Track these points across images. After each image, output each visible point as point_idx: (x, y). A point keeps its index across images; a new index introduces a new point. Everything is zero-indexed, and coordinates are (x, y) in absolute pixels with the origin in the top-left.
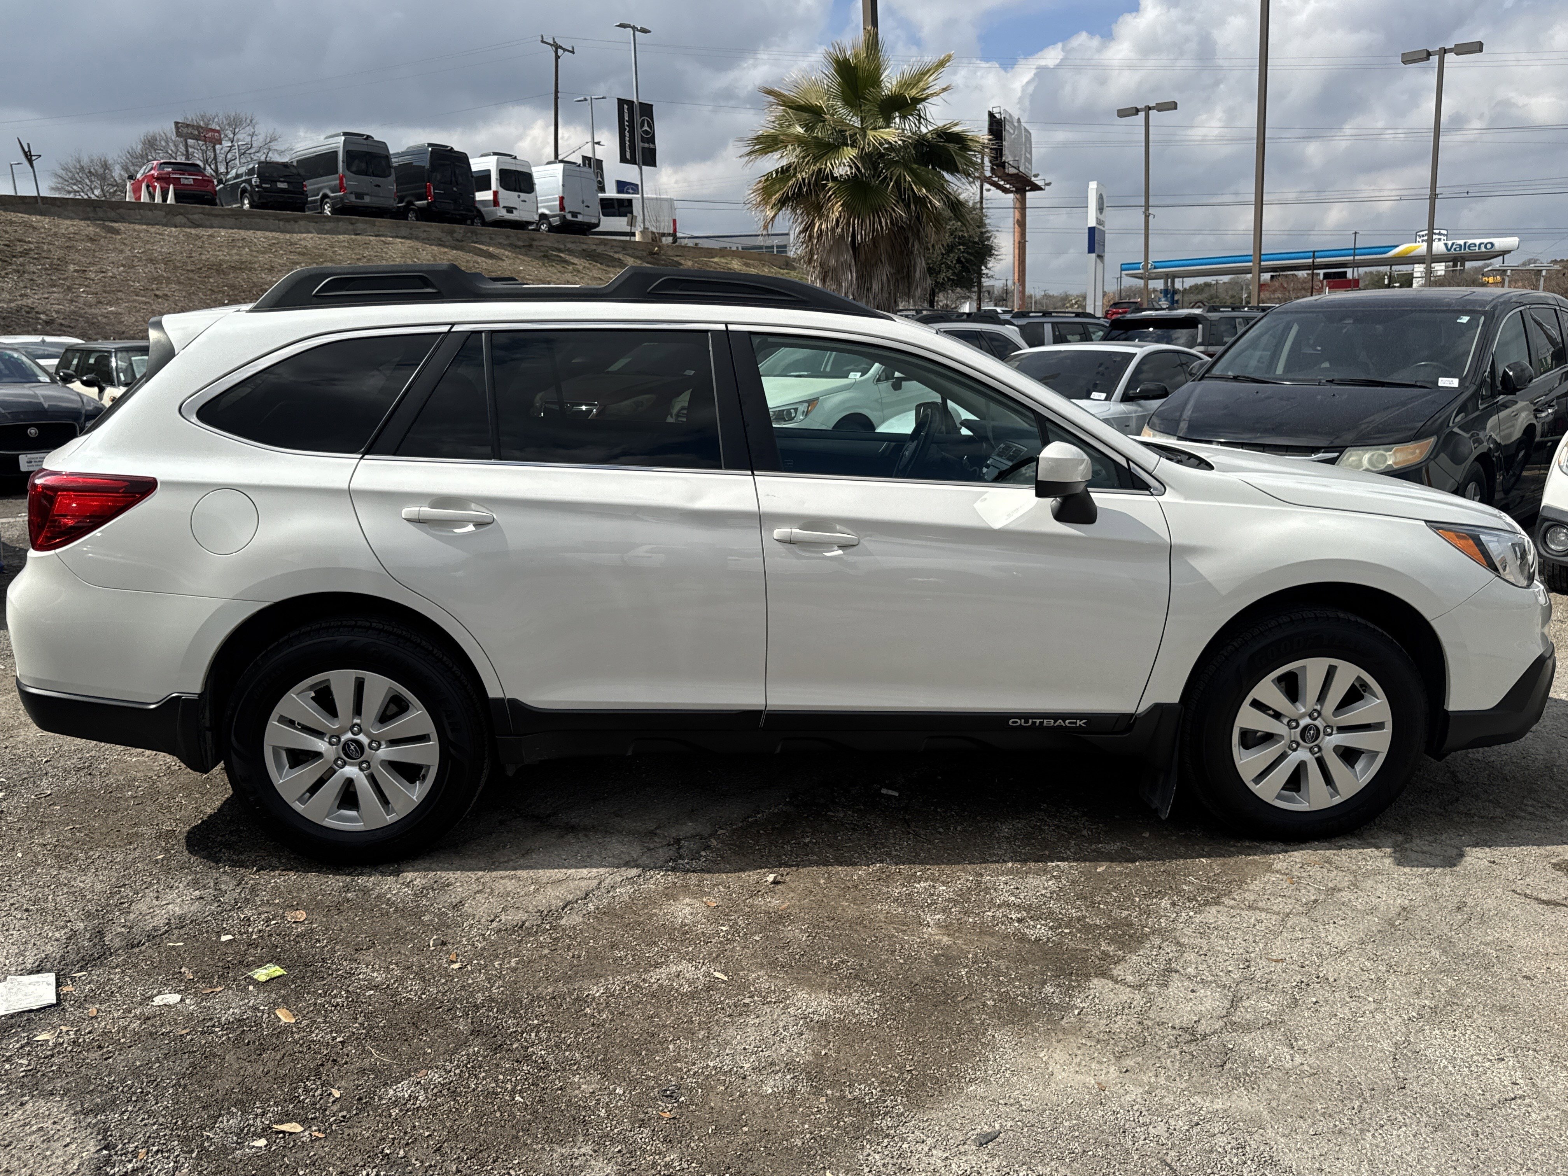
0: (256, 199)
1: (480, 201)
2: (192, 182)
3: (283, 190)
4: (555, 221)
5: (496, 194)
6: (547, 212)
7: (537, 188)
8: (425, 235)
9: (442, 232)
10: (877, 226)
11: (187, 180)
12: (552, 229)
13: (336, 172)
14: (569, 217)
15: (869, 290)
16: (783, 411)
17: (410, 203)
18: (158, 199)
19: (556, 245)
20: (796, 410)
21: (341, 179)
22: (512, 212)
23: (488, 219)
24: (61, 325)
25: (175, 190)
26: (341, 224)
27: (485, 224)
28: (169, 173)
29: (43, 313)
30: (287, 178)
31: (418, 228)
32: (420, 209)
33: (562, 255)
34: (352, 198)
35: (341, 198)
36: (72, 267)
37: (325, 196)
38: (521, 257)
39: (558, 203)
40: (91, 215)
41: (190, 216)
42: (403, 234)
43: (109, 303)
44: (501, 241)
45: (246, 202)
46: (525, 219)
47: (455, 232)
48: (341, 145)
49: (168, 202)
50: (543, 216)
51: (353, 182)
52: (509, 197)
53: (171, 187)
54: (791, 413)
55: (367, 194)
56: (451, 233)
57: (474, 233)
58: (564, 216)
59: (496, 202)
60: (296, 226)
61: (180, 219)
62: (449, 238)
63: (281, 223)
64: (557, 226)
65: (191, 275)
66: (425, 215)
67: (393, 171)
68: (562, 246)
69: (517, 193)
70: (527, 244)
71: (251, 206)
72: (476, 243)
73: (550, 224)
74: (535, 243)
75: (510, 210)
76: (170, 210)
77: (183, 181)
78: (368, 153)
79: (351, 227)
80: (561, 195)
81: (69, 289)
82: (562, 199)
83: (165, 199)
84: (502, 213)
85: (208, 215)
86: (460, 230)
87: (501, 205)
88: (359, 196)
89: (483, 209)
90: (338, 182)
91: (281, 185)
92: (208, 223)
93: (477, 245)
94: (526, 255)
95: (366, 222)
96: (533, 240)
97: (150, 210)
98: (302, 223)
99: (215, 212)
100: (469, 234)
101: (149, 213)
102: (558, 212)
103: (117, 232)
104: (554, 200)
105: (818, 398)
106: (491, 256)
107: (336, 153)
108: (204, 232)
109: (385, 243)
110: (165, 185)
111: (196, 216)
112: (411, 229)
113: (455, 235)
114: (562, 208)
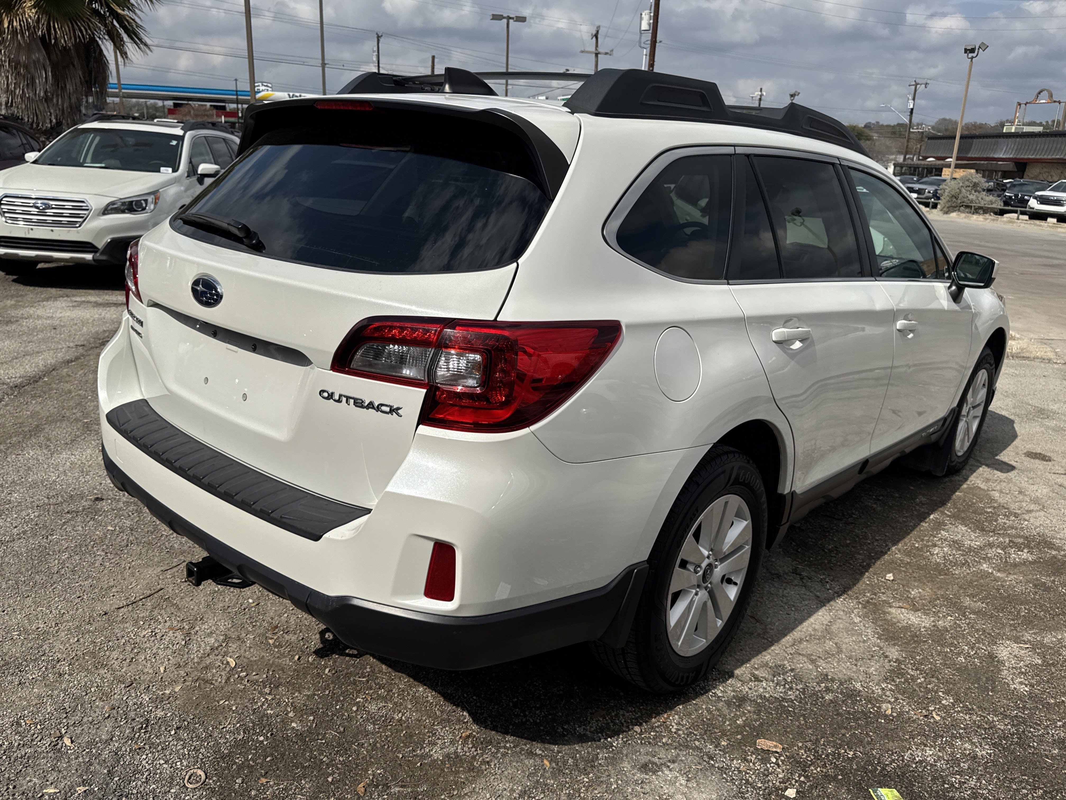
10: (78, 32)
15: (64, 88)
16: (132, 202)
20: (146, 201)
54: (142, 204)
105: (158, 190)
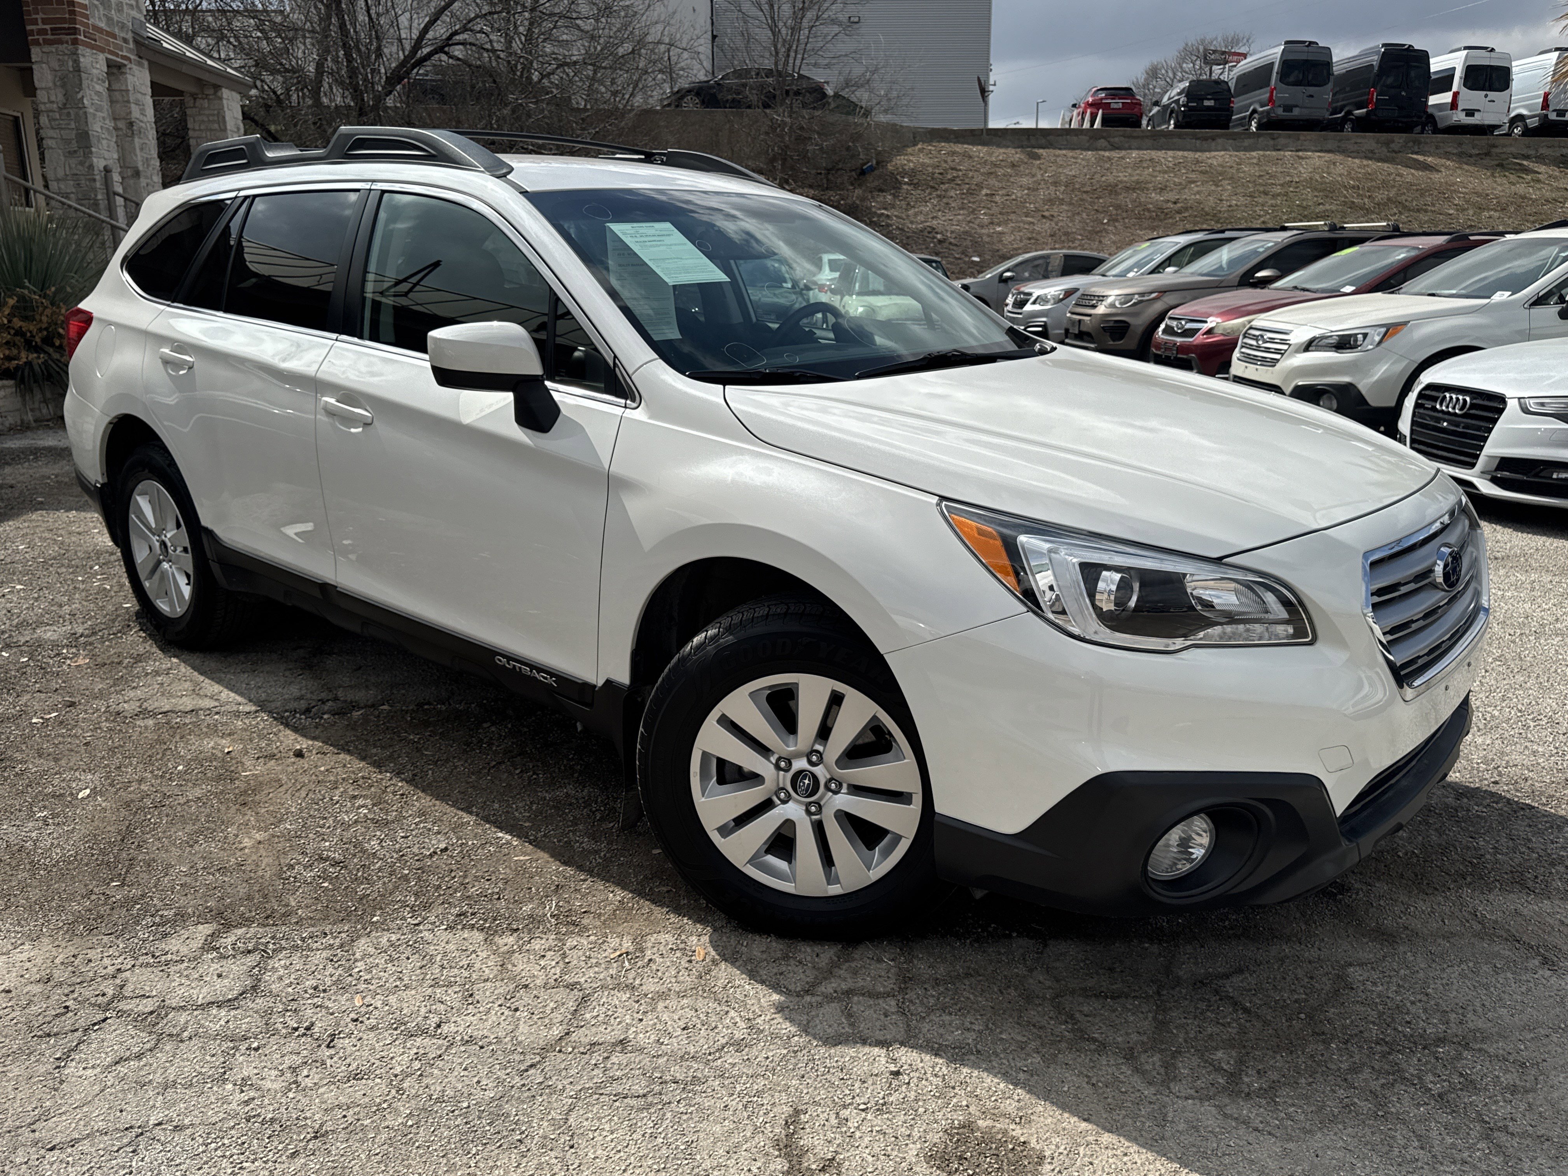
0: (1180, 119)
1: (1433, 106)
2: (1120, 105)
3: (1209, 108)
4: (1533, 123)
5: (1456, 95)
6: (1524, 112)
7: (1515, 84)
8: (1356, 147)
9: (1377, 143)
11: (1117, 104)
12: (1528, 132)
13: (1268, 85)
14: (1553, 116)
17: (1349, 113)
18: (1087, 125)
19: (1525, 151)
20: (1365, 335)
21: (1272, 93)
22: (1472, 115)
23: (1441, 125)
24: (950, 243)
25: (1103, 114)
26: (1261, 139)
27: (1436, 130)
28: (1102, 99)
29: (941, 233)
30: (1215, 96)
31: (1348, 140)
32: (1359, 118)
33: (1525, 163)
34: (1280, 111)
35: (1268, 112)
36: (984, 192)
37: (1255, 111)
38: (1465, 167)
39: (1541, 100)
40: (1025, 143)
41: (1112, 140)
42: (1329, 146)
43: (999, 225)
44: (1449, 150)
45: (1172, 122)
46: (1486, 123)
47: (1393, 142)
48: (1279, 56)
49: (1095, 127)
50: (1520, 118)
51: (1286, 94)
52: (1472, 98)
53: (1100, 112)
55: (1296, 106)
56: (1387, 144)
57: (1417, 142)
58: (1546, 116)
59: (1454, 105)
60: (1213, 144)
61: (1102, 142)
62: (1384, 149)
63: (1198, 142)
64: (1536, 128)
65: (1085, 196)
66: (1363, 125)
67: (1332, 78)
68: (1532, 152)
69: (1485, 93)
70: (1485, 151)
71: (1176, 126)
72: (1417, 153)
73: (1526, 126)
74: (1494, 150)
75: (1470, 113)
76: (1092, 134)
77: (1113, 106)
78: (1307, 61)
79: (1272, 142)
80: (1547, 90)
81: (973, 212)
82: (1546, 96)
83: (1092, 124)
84: (1459, 117)
85: (1128, 137)
86: (1399, 138)
87: (1460, 108)
88: (1288, 108)
89: (1438, 114)
90: (1268, 95)
91: (1207, 103)
92: (1127, 145)
93: (1415, 156)
94: (1475, 165)
95: (1289, 137)
96: (1494, 146)
97: (1076, 135)
98: (1220, 141)
99: (1135, 134)
100: (1411, 144)
101: (1075, 138)
102: (1539, 112)
103: (1038, 157)
104: (1537, 97)
105: (1405, 323)
106: (1426, 167)
107: (1273, 64)
108: (1115, 154)
109: (1302, 158)
110: (1095, 110)
111: (1116, 139)
112: (1340, 141)
113: (1392, 145)
114: (1545, 105)
